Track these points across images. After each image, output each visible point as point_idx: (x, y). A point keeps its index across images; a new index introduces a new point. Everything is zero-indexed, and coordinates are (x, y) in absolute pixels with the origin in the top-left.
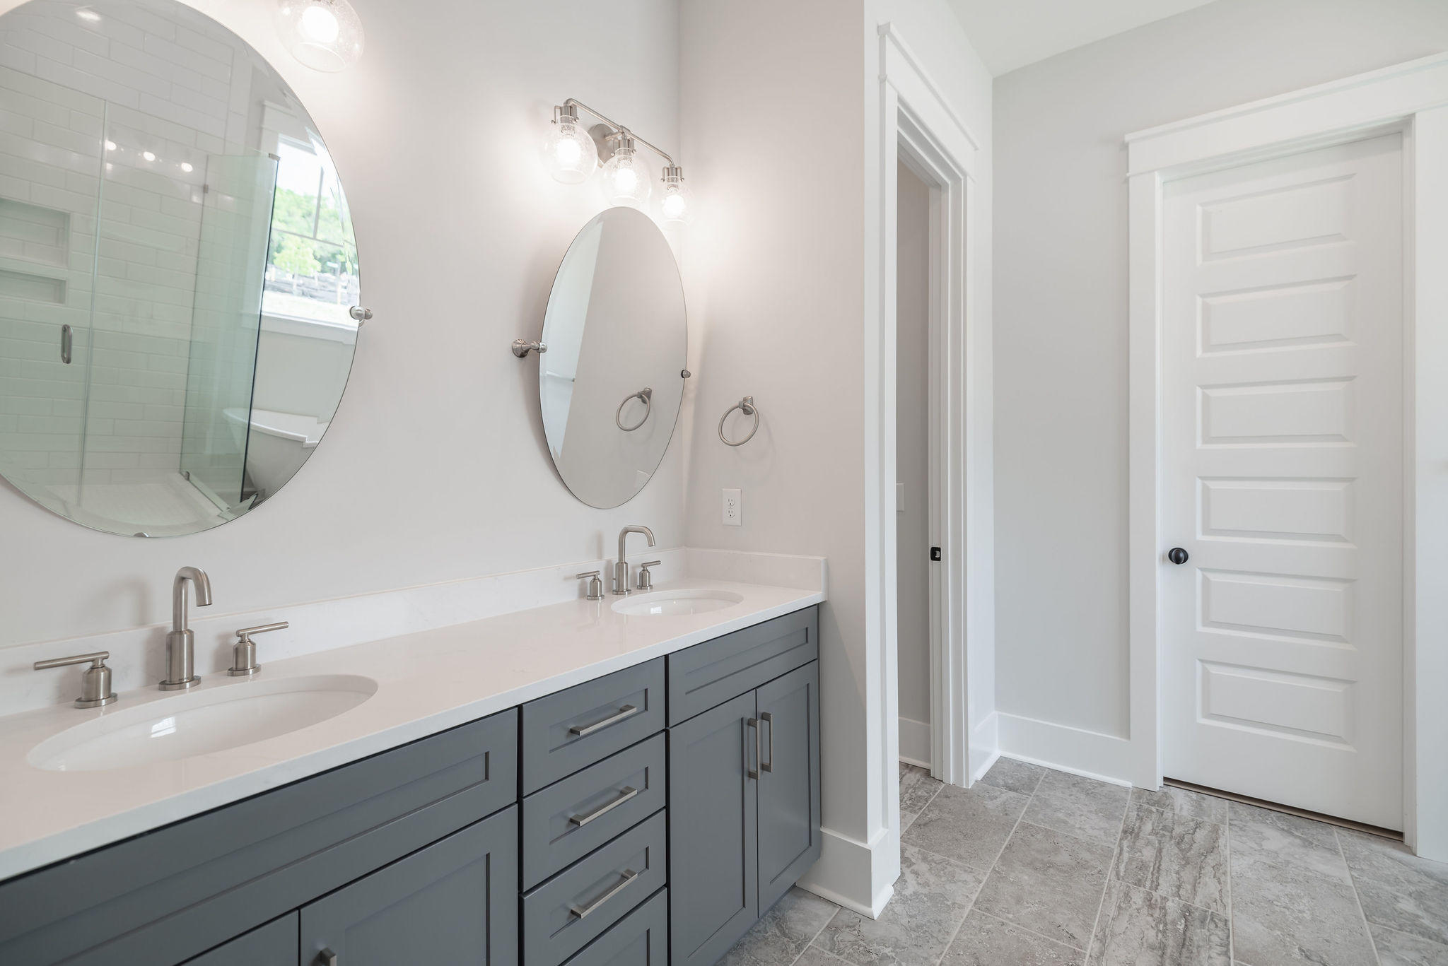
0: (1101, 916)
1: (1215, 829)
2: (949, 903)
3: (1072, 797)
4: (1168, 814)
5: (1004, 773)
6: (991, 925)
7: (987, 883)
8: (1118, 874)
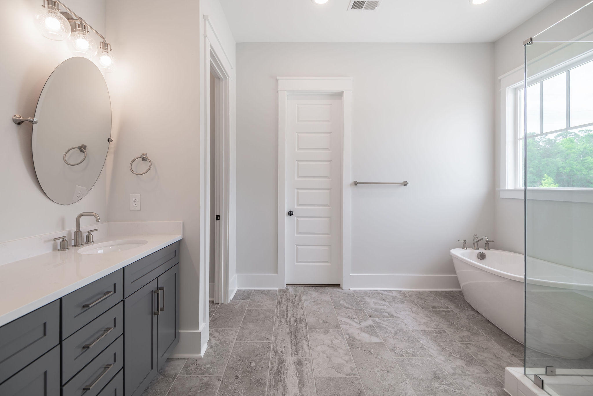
0: (274, 329)
1: (300, 296)
2: (228, 343)
3: (262, 297)
4: (288, 295)
5: (239, 295)
6: (243, 344)
7: (239, 332)
8: (277, 316)
